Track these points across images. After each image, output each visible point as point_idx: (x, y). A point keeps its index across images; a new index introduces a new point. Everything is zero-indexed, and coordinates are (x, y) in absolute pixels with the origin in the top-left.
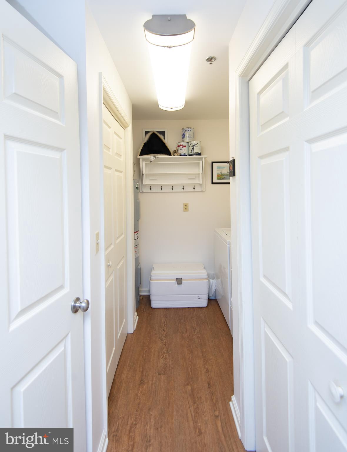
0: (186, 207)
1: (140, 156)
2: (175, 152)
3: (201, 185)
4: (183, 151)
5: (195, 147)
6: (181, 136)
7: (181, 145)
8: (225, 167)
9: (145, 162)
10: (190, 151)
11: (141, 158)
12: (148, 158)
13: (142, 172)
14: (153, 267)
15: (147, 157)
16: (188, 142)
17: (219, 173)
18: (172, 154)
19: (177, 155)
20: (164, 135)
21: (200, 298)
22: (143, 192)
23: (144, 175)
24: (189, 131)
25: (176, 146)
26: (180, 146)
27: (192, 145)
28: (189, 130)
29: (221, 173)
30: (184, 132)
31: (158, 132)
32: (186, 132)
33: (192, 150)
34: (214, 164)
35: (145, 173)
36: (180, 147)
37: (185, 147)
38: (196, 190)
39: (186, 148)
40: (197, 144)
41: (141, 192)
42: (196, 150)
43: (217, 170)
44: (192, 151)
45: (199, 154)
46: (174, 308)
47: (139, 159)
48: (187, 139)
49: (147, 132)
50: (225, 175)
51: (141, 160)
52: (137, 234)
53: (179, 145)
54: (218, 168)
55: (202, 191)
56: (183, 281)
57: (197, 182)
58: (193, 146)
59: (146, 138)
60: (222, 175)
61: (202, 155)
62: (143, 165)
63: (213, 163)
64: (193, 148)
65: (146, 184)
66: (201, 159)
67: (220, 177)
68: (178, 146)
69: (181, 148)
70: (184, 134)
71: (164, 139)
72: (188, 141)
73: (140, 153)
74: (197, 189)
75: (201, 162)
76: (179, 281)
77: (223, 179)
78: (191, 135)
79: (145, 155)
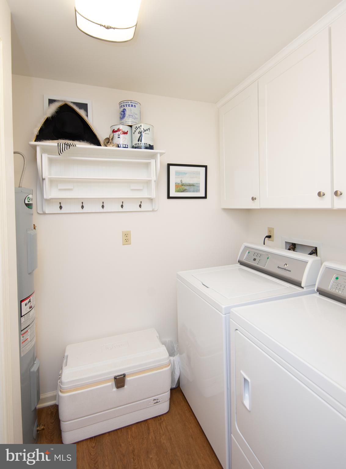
0: (127, 238)
1: (35, 141)
2: (108, 141)
3: (151, 200)
4: (122, 140)
5: (143, 134)
6: (119, 116)
7: (119, 130)
8: (186, 173)
9: (48, 154)
10: (135, 142)
11: (38, 145)
12: (55, 146)
13: (40, 175)
14: (66, 354)
15: (53, 144)
16: (131, 126)
17: (179, 182)
18: (102, 143)
19: (111, 145)
20: (86, 110)
21: (158, 401)
22: (44, 214)
23: (47, 180)
24: (132, 106)
25: (110, 131)
26: (116, 131)
27: (138, 130)
28: (134, 104)
29: (182, 182)
30: (123, 108)
31: (74, 103)
32: (127, 108)
33: (140, 140)
34: (171, 167)
35: (49, 177)
36: (117, 133)
37: (125, 133)
38: (143, 209)
39: (128, 136)
40: (147, 130)
41: (41, 212)
42: (146, 140)
43: (176, 178)
44: (138, 141)
45: (151, 147)
46: (109, 432)
47: (34, 148)
48: (129, 120)
49: (51, 101)
50: (187, 185)
51: (38, 149)
52: (30, 301)
53: (116, 129)
54: (178, 173)
55: (153, 211)
56: (128, 379)
57: (145, 194)
58: (140, 133)
59: (51, 111)
60: (182, 185)
61: (156, 150)
62: (43, 160)
63: (169, 165)
64: (141, 136)
65: (50, 197)
66: (154, 156)
67: (181, 187)
68: (114, 131)
69: (119, 135)
70: (124, 111)
71: (87, 116)
72: (130, 124)
73: (37, 136)
74: (145, 207)
75: (153, 161)
76: (120, 381)
77: (184, 191)
78: (136, 114)
79: (48, 141)
